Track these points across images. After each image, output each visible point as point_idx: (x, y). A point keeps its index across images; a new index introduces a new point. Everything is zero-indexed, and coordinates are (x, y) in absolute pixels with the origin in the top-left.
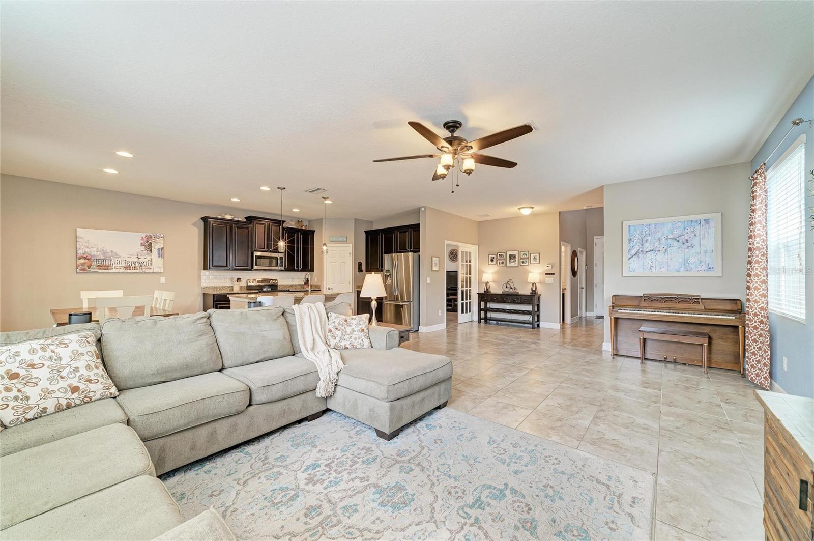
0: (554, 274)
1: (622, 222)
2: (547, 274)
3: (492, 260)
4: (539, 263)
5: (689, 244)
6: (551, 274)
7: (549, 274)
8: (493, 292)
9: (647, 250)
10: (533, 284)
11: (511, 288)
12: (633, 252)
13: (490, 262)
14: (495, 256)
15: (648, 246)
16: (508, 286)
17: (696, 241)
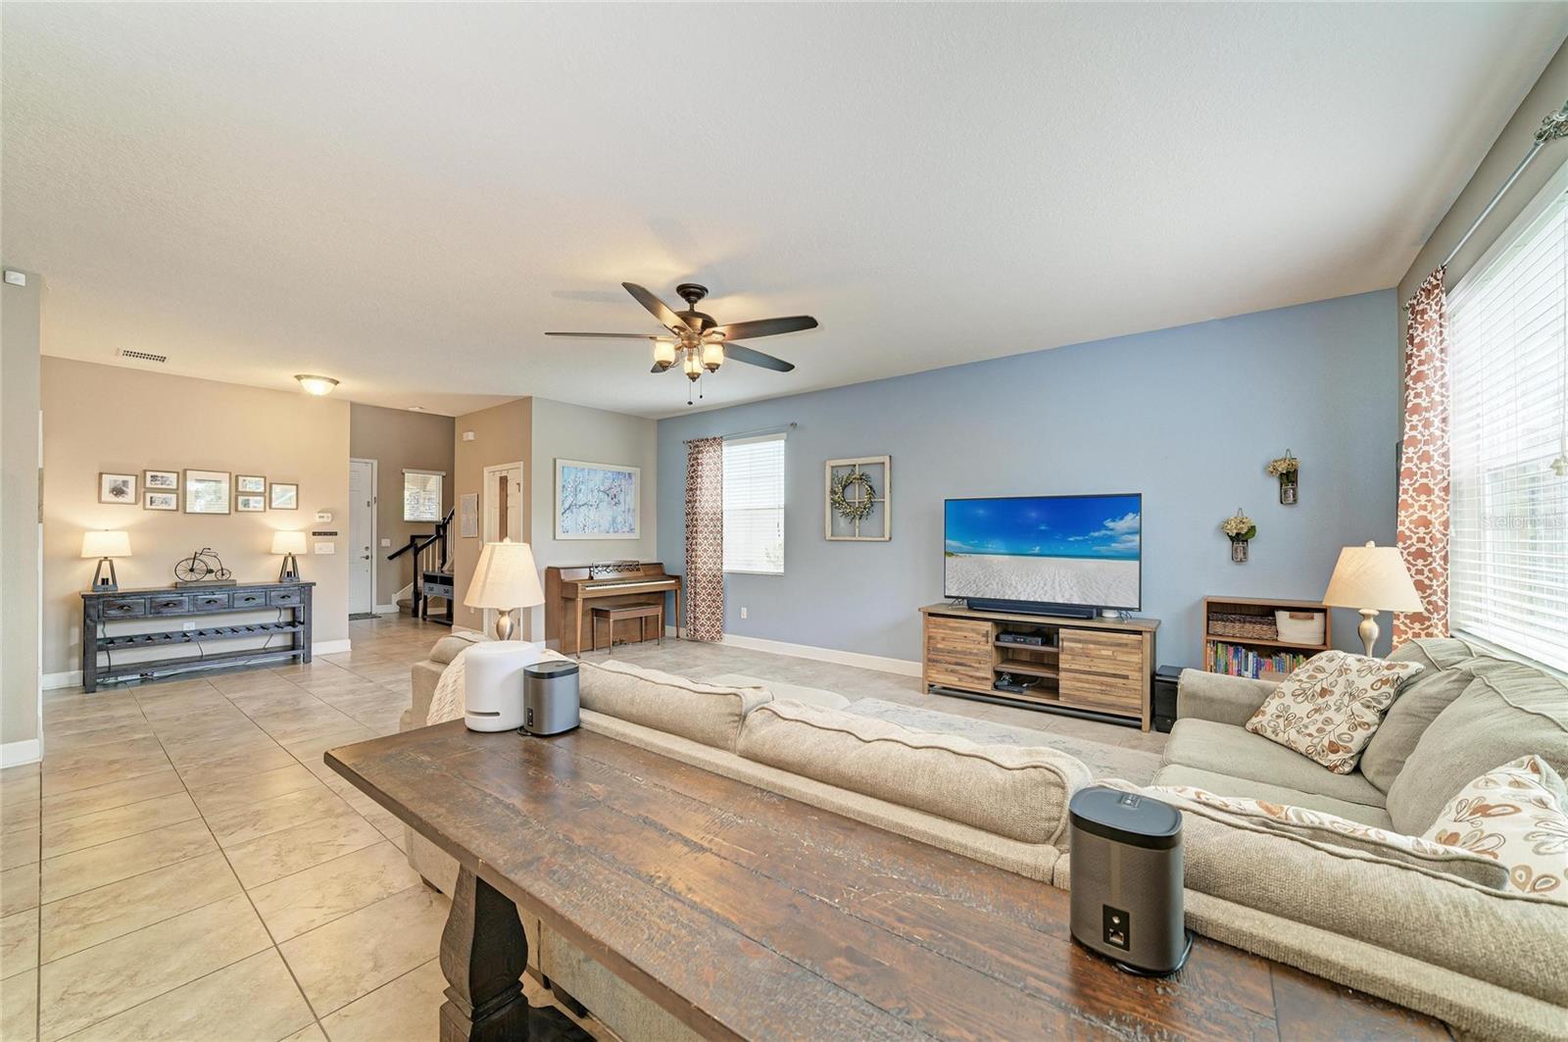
0: (336, 534)
1: (555, 460)
2: (314, 534)
3: (118, 491)
4: (297, 509)
5: (616, 500)
6: (331, 534)
7: (320, 534)
8: (123, 586)
9: (580, 503)
10: (286, 559)
11: (211, 571)
12: (567, 506)
13: (107, 496)
14: (132, 480)
15: (582, 498)
16: (198, 565)
17: (621, 497)
